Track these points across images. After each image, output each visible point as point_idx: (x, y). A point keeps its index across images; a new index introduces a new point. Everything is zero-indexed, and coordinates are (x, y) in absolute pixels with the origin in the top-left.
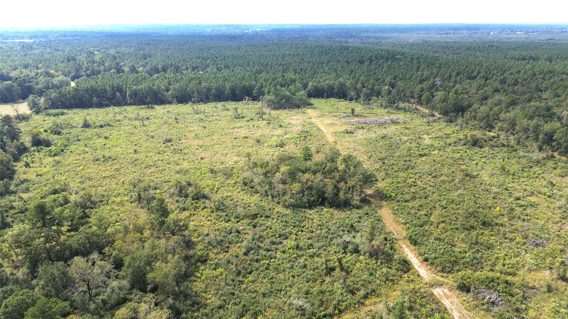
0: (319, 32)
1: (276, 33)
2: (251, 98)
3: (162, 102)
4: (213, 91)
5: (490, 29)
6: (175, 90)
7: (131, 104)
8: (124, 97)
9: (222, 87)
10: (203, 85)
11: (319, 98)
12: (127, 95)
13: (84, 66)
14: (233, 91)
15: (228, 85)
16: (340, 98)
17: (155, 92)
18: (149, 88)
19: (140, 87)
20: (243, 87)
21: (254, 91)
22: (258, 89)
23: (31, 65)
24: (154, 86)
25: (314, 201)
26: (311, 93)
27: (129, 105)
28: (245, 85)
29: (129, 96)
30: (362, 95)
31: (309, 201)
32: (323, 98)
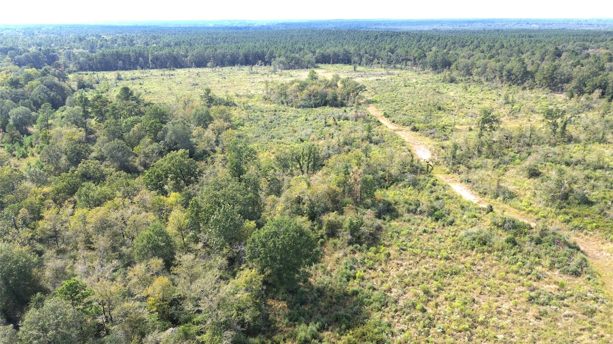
0: (328, 25)
1: (284, 25)
2: (263, 63)
3: (181, 66)
4: (229, 57)
5: (505, 22)
6: (193, 55)
7: (153, 68)
8: (146, 62)
9: (236, 53)
10: (218, 51)
11: (325, 64)
12: (149, 60)
13: (98, 44)
14: (246, 56)
15: (241, 52)
16: (345, 64)
17: (175, 57)
18: (170, 53)
19: (161, 52)
20: (256, 53)
21: (266, 57)
22: (270, 54)
23: (44, 44)
24: (173, 52)
25: (318, 103)
26: (319, 60)
27: (151, 69)
28: (258, 51)
29: (151, 60)
30: (364, 59)
31: (314, 103)
32: (329, 63)
